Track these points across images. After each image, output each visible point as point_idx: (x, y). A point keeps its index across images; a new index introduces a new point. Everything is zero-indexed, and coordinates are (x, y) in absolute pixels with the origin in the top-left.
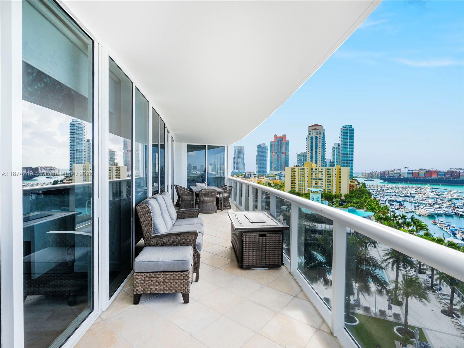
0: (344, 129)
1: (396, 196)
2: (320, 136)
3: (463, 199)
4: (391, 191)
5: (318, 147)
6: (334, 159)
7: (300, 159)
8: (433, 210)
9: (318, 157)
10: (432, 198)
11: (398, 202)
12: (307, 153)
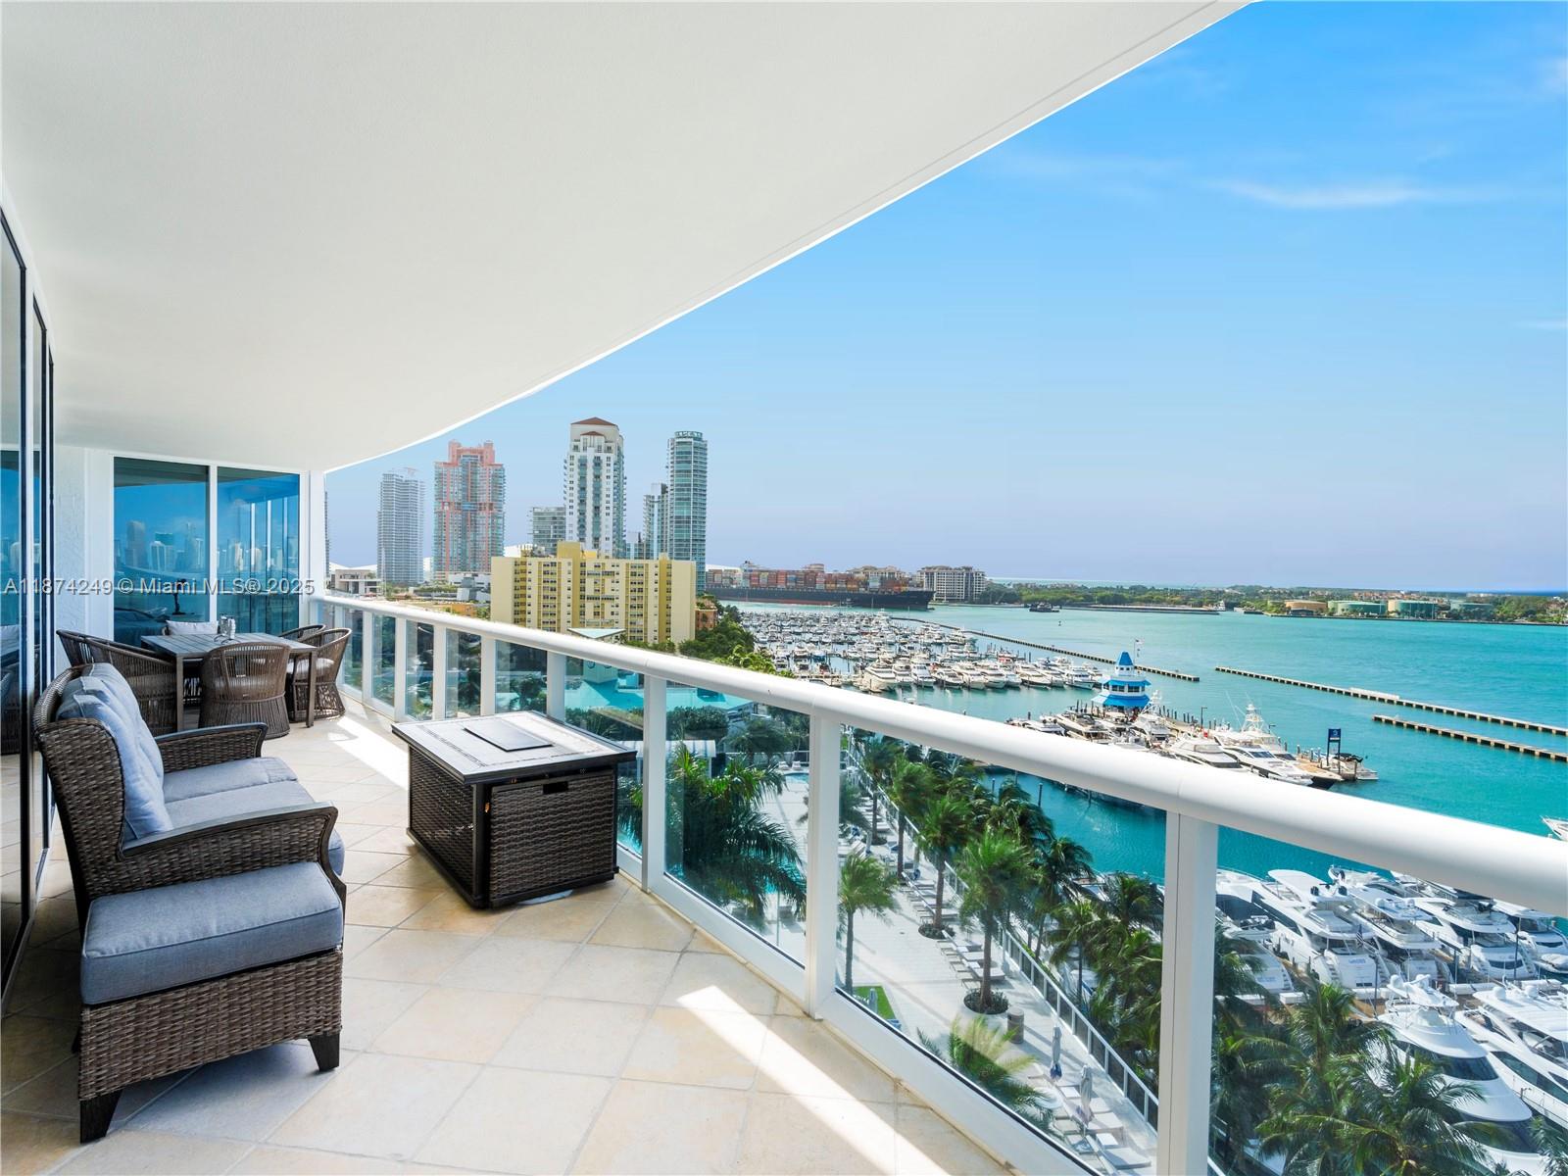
0: (679, 443)
1: (814, 642)
2: (608, 459)
3: (950, 644)
4: (801, 630)
5: (604, 492)
6: (650, 534)
7: (544, 532)
8: (893, 675)
9: (603, 526)
10: (891, 644)
11: (818, 659)
12: (568, 510)
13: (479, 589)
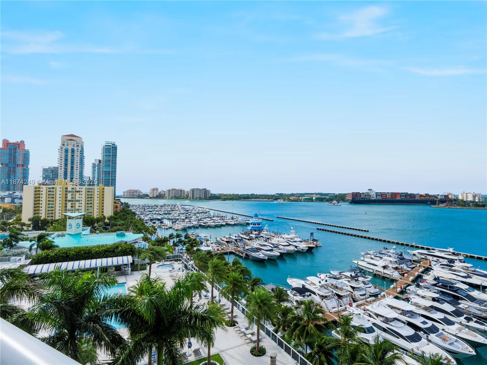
0: (106, 145)
1: (157, 214)
2: (78, 149)
4: (151, 210)
5: (75, 161)
6: (94, 178)
7: (47, 176)
8: (186, 224)
9: (75, 175)
10: (183, 214)
11: (158, 220)
12: (60, 168)
13: (16, 198)
